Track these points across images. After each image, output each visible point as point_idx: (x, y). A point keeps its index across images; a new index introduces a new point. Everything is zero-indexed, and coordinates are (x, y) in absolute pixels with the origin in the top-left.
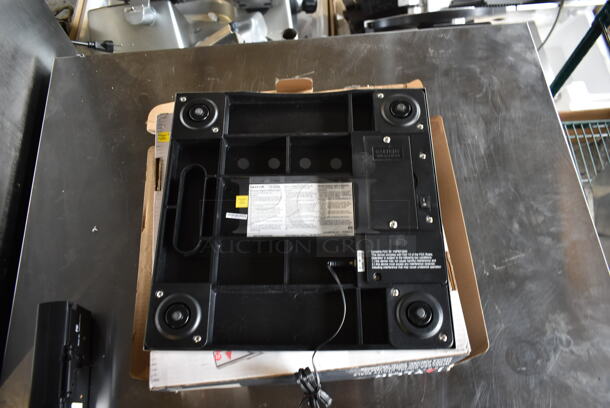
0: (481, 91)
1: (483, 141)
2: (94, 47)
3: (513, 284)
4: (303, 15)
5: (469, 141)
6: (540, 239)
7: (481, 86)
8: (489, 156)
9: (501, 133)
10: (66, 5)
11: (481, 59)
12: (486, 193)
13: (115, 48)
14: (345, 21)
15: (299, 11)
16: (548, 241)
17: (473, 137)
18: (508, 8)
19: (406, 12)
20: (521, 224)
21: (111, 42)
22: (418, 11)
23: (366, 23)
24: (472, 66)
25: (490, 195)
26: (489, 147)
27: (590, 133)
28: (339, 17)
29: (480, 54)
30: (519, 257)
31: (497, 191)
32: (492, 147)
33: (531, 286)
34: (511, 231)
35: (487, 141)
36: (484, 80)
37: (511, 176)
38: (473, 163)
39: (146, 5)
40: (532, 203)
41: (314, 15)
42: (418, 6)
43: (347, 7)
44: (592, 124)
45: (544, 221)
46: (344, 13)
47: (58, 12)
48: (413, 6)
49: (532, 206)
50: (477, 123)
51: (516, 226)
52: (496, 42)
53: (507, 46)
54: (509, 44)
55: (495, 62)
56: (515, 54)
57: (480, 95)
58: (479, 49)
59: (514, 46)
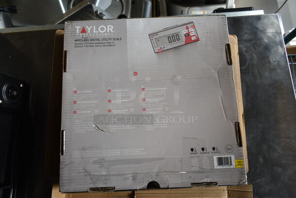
6: (276, 168)
9: (256, 94)
11: (246, 41)
16: (280, 170)
20: (264, 158)
29: (246, 37)
30: (262, 180)
36: (248, 57)
40: (272, 144)
45: (278, 157)
51: (261, 160)
52: (257, 28)
53: (264, 32)
54: (265, 30)
55: (255, 43)
56: (269, 37)
57: (245, 67)
58: (246, 33)
59: (268, 31)
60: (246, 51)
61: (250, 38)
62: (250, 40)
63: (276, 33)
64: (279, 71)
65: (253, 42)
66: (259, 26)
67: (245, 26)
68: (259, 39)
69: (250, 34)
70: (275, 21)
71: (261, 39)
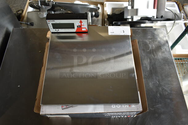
0: (149, 49)
1: (149, 66)
2: (27, 24)
3: (157, 115)
4: (94, 18)
5: (144, 66)
6: (167, 100)
7: (149, 47)
8: (151, 71)
9: (155, 63)
10: (21, 9)
11: (149, 39)
12: (149, 83)
13: (34, 25)
14: (107, 21)
15: (94, 17)
16: (169, 101)
17: (146, 64)
18: (158, 22)
19: (126, 21)
20: (160, 94)
21: (33, 23)
22: (130, 20)
23: (114, 23)
24: (147, 41)
25: (150, 84)
26: (151, 68)
27: (182, 62)
28: (106, 20)
29: (149, 37)
30: (159, 106)
31: (153, 82)
32: (152, 68)
33: (163, 116)
34: (157, 96)
35: (150, 66)
36: (150, 46)
37: (157, 78)
38: (145, 73)
39: (45, 12)
40: (164, 87)
41: (98, 18)
42: (130, 19)
43: (108, 17)
44: (183, 59)
45: (168, 94)
46: (107, 18)
47: (19, 11)
48: (129, 19)
49: (164, 89)
50: (147, 59)
51: (158, 95)
52: (154, 34)
53: (158, 35)
54: (158, 34)
55: (154, 40)
56: (160, 38)
57: (149, 50)
58: (149, 35)
59: (160, 35)
60: (149, 43)
61: (151, 37)
62: (151, 39)
63: (164, 36)
64: (166, 53)
65: (153, 40)
66: (156, 33)
67: (148, 33)
68: (155, 38)
69: (151, 36)
70: (163, 31)
71: (156, 38)
